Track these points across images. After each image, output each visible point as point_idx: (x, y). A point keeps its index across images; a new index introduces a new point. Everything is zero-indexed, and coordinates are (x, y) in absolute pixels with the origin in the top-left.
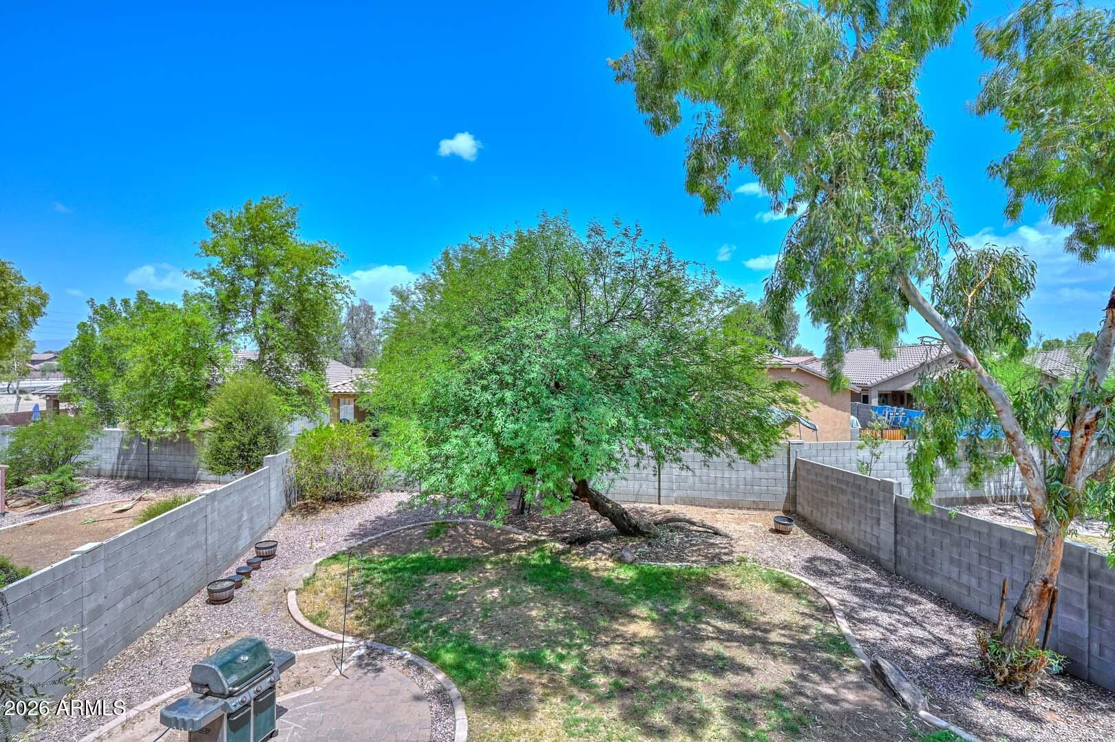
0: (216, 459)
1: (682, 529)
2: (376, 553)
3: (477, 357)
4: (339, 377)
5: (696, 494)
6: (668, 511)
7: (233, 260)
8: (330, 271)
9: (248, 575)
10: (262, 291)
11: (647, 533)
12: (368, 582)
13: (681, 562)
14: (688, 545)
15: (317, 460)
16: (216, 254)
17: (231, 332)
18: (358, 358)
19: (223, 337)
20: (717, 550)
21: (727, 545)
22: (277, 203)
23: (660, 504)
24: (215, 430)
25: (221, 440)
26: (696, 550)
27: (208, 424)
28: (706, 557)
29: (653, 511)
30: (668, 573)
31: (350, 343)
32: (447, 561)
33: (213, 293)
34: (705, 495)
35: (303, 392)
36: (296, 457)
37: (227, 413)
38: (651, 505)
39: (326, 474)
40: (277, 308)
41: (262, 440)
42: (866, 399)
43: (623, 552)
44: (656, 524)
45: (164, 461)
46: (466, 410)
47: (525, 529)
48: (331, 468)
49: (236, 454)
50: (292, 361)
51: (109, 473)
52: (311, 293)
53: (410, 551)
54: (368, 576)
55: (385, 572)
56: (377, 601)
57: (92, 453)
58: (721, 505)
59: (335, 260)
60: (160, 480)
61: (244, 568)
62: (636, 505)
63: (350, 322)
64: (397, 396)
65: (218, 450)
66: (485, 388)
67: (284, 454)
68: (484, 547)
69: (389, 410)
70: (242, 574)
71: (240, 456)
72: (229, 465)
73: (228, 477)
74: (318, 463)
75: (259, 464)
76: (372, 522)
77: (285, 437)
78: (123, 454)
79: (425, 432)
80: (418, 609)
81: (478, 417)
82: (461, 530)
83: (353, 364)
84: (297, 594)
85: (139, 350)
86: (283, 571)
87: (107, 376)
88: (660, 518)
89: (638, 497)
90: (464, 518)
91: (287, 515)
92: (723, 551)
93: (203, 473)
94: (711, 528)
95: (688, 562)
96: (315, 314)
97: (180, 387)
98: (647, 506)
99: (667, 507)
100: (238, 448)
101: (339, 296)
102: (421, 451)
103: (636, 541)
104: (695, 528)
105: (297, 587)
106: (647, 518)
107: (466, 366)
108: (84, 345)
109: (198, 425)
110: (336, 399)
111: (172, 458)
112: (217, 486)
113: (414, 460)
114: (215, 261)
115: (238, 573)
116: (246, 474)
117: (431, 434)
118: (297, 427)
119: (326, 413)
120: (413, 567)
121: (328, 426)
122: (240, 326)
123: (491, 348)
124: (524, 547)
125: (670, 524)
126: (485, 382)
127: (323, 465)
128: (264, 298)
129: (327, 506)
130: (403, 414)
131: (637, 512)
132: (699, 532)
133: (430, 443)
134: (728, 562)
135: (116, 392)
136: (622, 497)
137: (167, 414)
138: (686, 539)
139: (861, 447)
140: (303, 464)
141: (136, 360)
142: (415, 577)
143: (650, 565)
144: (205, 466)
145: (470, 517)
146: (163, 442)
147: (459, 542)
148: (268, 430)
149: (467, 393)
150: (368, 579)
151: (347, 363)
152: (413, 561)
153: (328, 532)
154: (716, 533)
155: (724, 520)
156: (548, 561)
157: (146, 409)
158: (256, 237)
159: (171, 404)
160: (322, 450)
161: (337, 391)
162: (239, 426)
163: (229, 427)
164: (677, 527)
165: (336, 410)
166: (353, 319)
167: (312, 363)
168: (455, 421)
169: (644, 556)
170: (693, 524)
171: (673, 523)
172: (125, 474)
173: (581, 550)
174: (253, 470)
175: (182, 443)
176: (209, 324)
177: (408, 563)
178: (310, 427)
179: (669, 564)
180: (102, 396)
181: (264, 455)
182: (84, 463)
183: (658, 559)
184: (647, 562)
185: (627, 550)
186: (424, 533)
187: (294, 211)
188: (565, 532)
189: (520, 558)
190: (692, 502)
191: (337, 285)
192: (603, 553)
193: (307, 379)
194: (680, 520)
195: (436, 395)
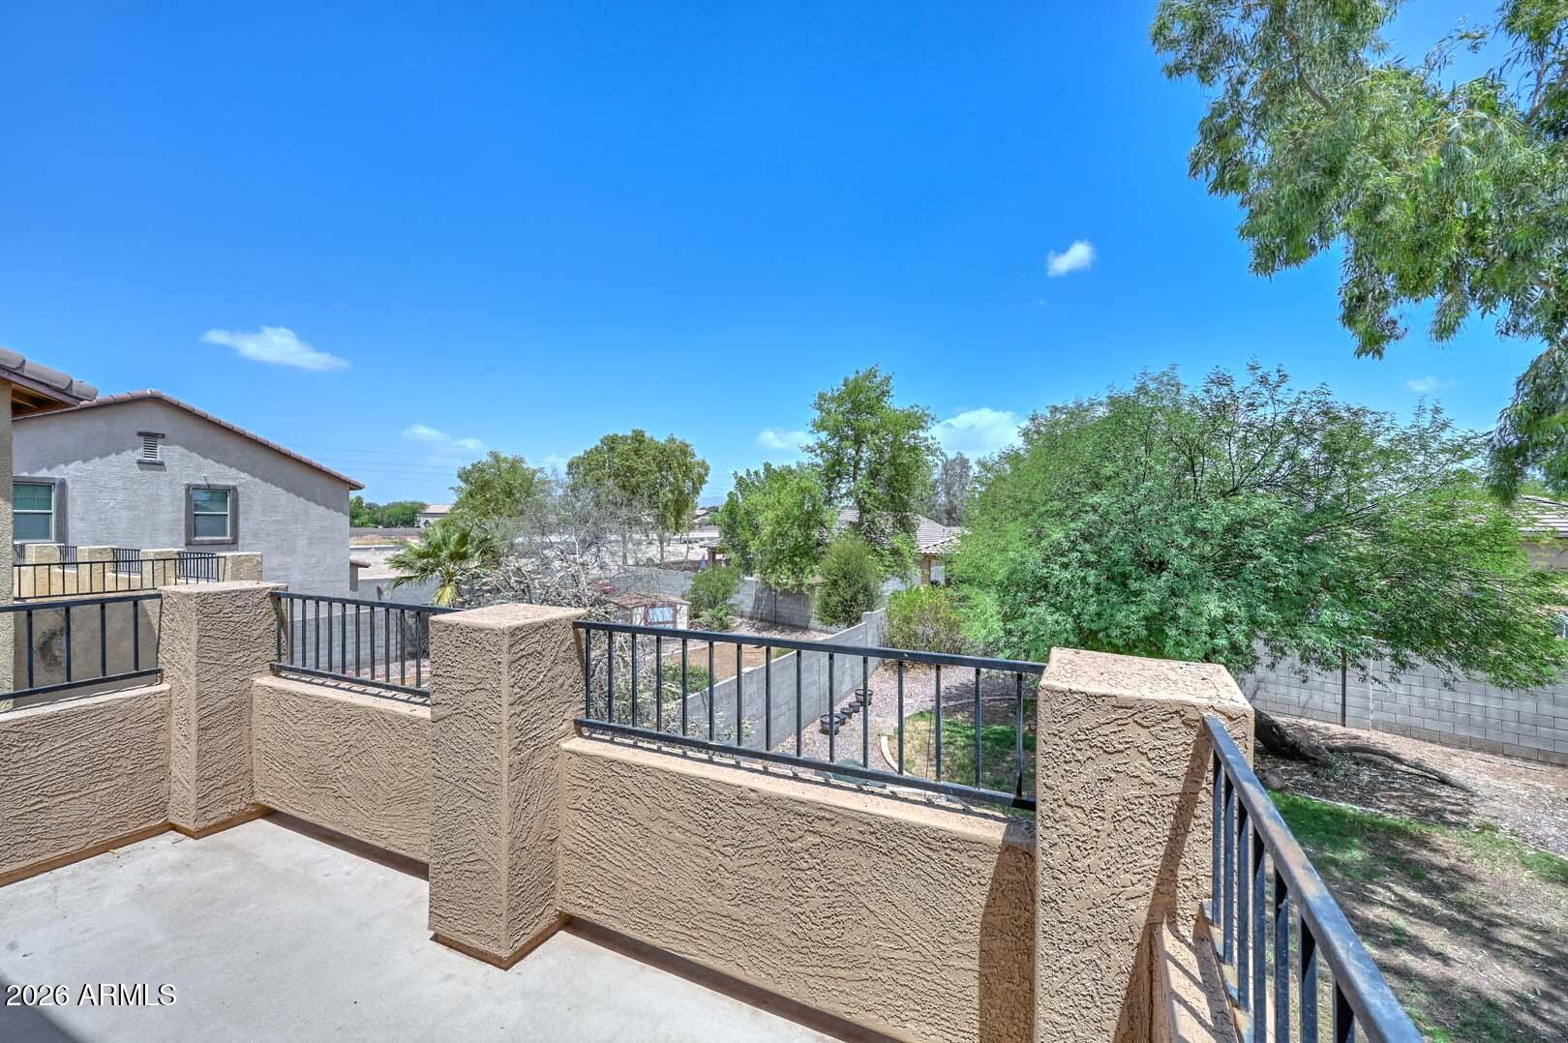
0: (826, 612)
2: (960, 717)
3: (1057, 535)
4: (931, 536)
5: (1415, 721)
6: (1357, 738)
7: (836, 432)
8: (922, 434)
9: (849, 715)
10: (861, 458)
11: (1313, 758)
12: (950, 743)
13: (1364, 806)
14: (1383, 787)
15: (907, 620)
16: (824, 429)
17: (836, 497)
18: (950, 516)
19: (829, 501)
20: (1438, 805)
21: (1461, 802)
23: (1344, 726)
24: (824, 585)
25: (829, 595)
26: (1397, 797)
27: (818, 579)
28: (1413, 809)
29: (1330, 733)
30: (1338, 815)
31: (942, 499)
33: (821, 462)
34: (1429, 724)
35: (895, 552)
36: (889, 617)
37: (833, 571)
38: (1327, 725)
39: (916, 634)
40: (873, 474)
41: (860, 597)
43: (1267, 774)
44: (1332, 750)
45: (786, 609)
46: (1046, 587)
48: (920, 629)
49: (840, 609)
50: (885, 521)
51: (748, 615)
52: (905, 459)
53: (994, 722)
54: (951, 738)
55: (967, 737)
56: (958, 761)
57: (739, 597)
58: (1465, 744)
59: (926, 422)
60: (784, 625)
61: (846, 709)
62: (1301, 721)
63: (944, 476)
64: (978, 569)
65: (827, 604)
66: (1065, 566)
67: (879, 612)
69: (970, 581)
70: (845, 713)
71: (843, 610)
72: (834, 617)
73: (833, 628)
74: (908, 623)
75: (858, 619)
76: (957, 688)
77: (880, 596)
78: (758, 600)
79: (1001, 607)
80: (998, 778)
81: (1058, 595)
83: (946, 522)
84: (889, 739)
85: (770, 514)
86: (877, 718)
87: (748, 535)
88: (1339, 743)
89: (1304, 710)
91: (881, 669)
92: (1450, 807)
93: (814, 623)
94: (1433, 772)
95: (1379, 808)
96: (907, 476)
97: (797, 547)
98: (1322, 725)
99: (1355, 732)
100: (842, 603)
101: (930, 458)
102: (996, 624)
103: (1293, 766)
104: (1404, 768)
105: (890, 734)
106: (1317, 740)
107: (1044, 543)
108: (731, 509)
109: (809, 580)
110: (927, 560)
111: (791, 606)
112: (825, 635)
113: (990, 633)
114: (824, 435)
115: (843, 713)
116: (848, 627)
117: (1006, 608)
118: (890, 587)
119: (916, 572)
120: (996, 739)
121: (918, 589)
122: (843, 491)
123: (1072, 525)
125: (1358, 755)
126: (1065, 560)
127: (913, 626)
128: (862, 465)
129: (916, 666)
130: (984, 586)
131: (1301, 729)
132: (1409, 774)
133: (1006, 618)
134: (1457, 824)
135: (754, 547)
136: (1277, 708)
137: (789, 569)
138: (1381, 779)
140: (895, 623)
141: (766, 520)
142: (998, 748)
143: (1310, 799)
144: (817, 616)
146: (785, 593)
148: (866, 588)
149: (1045, 570)
150: (951, 740)
151: (939, 521)
152: (996, 733)
153: (916, 691)
154: (1444, 781)
155: (1463, 767)
157: (775, 563)
158: (856, 408)
159: (791, 561)
160: (912, 611)
161: (928, 552)
162: (842, 583)
163: (835, 583)
164: (1368, 761)
165: (927, 572)
166: (947, 474)
167: (905, 526)
168: (1032, 597)
169: (1301, 786)
170: (1400, 761)
171: (1361, 754)
172: (759, 616)
174: (853, 625)
175: (798, 595)
176: (819, 488)
177: (991, 733)
178: (902, 588)
179: (1343, 804)
180: (743, 549)
181: (863, 611)
182: (734, 605)
183: (1326, 794)
184: (1305, 794)
185: (1275, 774)
187: (888, 379)
190: (1407, 732)
191: (928, 448)
193: (898, 541)
194: (1376, 753)
195: (1014, 571)
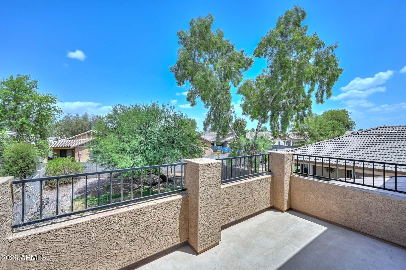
1: (179, 178)
2: (89, 197)
6: (175, 175)
11: (170, 180)
13: (180, 186)
14: (181, 182)
22: (26, 78)
26: (183, 183)
32: (115, 195)
35: (40, 147)
38: (170, 174)
42: (213, 145)
47: (136, 184)
53: (101, 194)
67: (42, 169)
68: (125, 190)
76: (82, 188)
82: (116, 187)
88: (173, 177)
90: (116, 183)
103: (168, 183)
124: (138, 188)
125: (175, 178)
132: (183, 178)
139: (216, 156)
142: (108, 200)
145: (118, 183)
147: (117, 190)
156: (146, 191)
169: (171, 186)
173: (154, 187)
179: (177, 187)
185: (166, 185)
186: (104, 189)
188: (148, 183)
189: (138, 191)
190: (180, 172)
191: (55, 110)
192: (161, 186)
193: (42, 143)
